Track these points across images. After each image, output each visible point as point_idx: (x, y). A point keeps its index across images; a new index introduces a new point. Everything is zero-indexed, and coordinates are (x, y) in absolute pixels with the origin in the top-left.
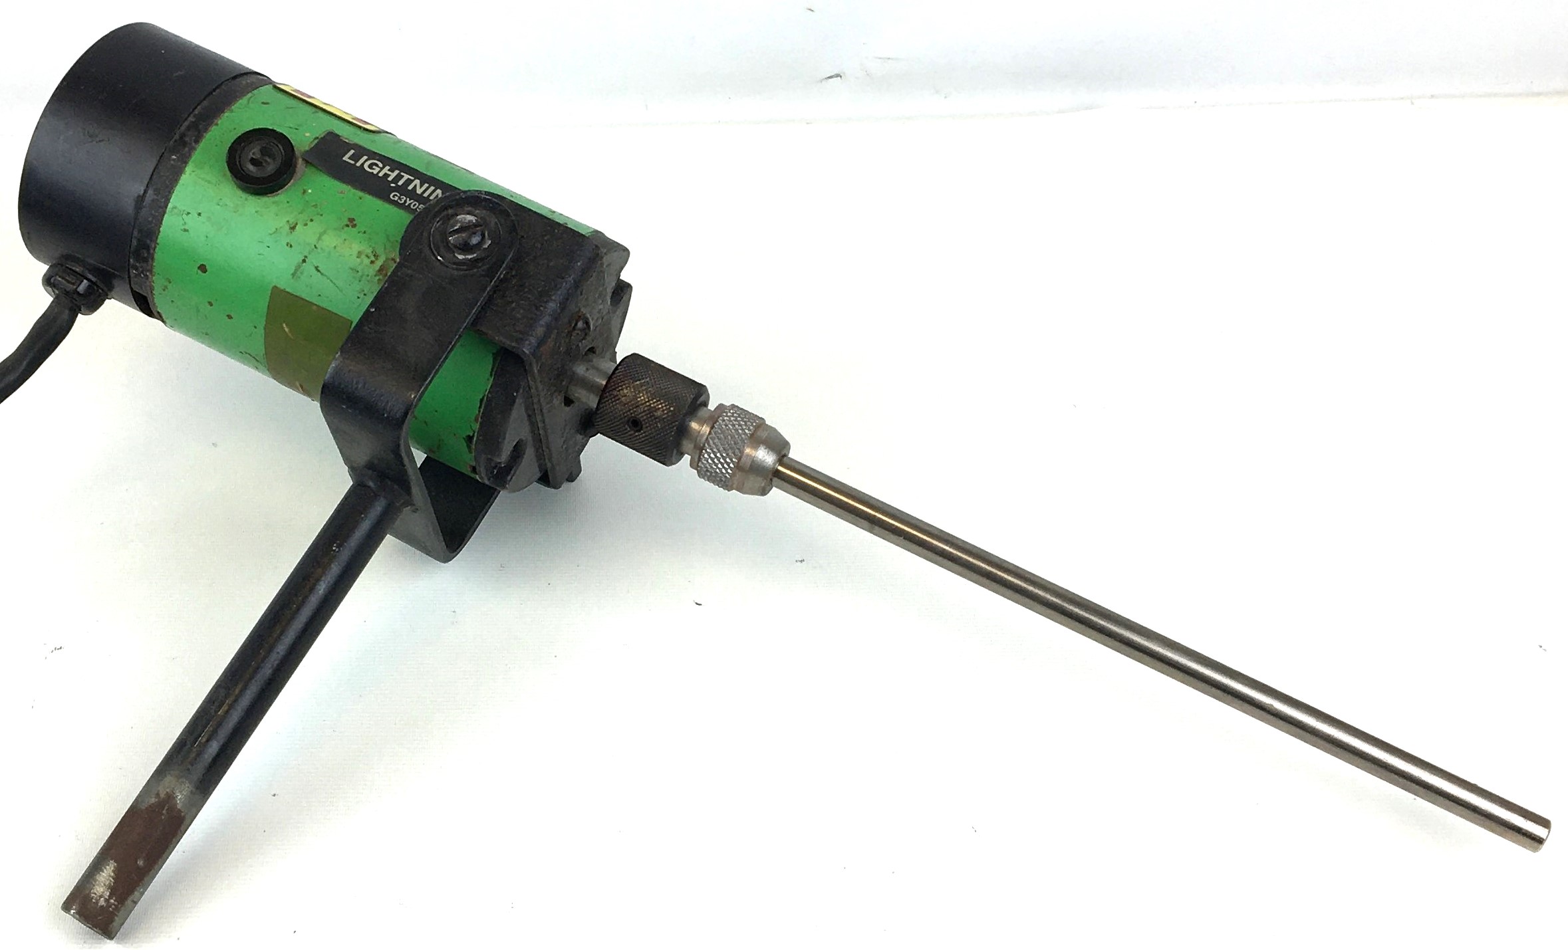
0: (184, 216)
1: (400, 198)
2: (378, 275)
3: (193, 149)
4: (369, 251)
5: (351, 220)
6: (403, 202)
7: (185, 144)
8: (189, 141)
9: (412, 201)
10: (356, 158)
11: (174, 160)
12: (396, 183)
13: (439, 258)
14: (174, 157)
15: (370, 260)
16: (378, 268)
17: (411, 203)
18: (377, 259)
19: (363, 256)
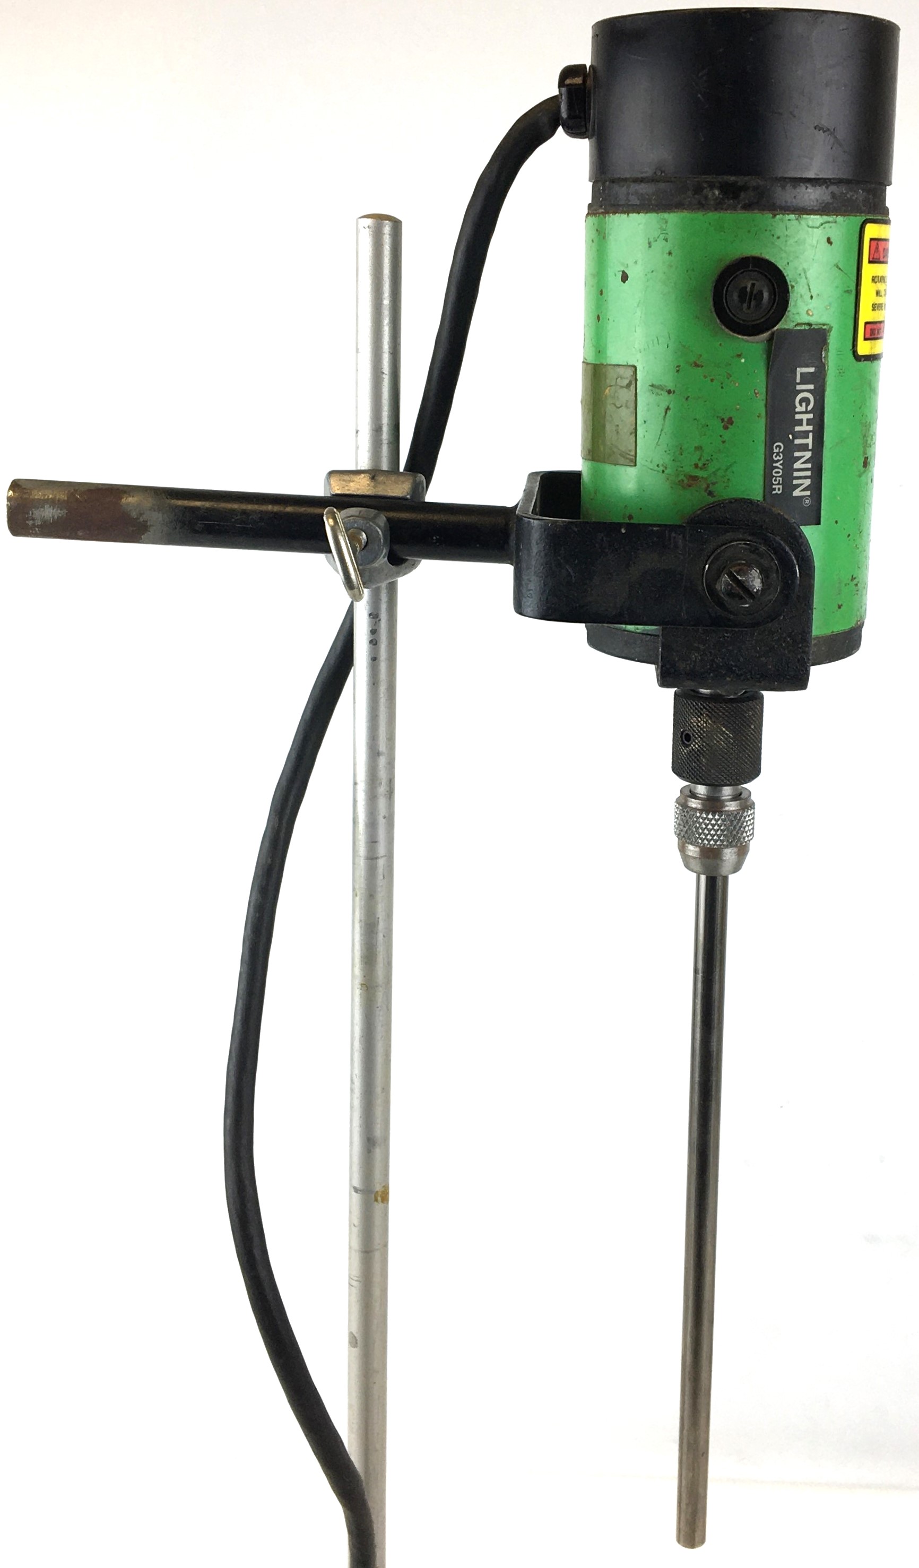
0: (662, 237)
1: (778, 454)
2: (686, 477)
3: (734, 208)
4: (706, 457)
5: (730, 421)
6: (775, 459)
7: (736, 197)
8: (741, 198)
9: (781, 467)
10: (806, 379)
11: (714, 194)
12: (794, 438)
13: (707, 566)
14: (717, 193)
15: (697, 461)
16: (694, 474)
17: (778, 468)
18: (701, 469)
19: (698, 453)
